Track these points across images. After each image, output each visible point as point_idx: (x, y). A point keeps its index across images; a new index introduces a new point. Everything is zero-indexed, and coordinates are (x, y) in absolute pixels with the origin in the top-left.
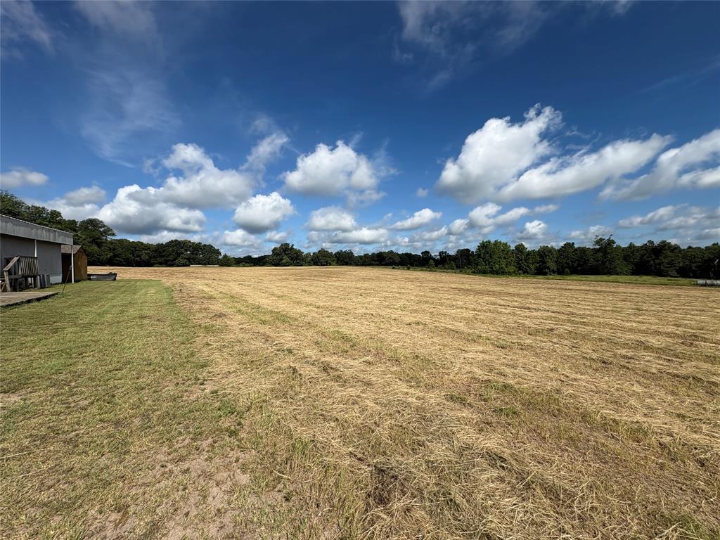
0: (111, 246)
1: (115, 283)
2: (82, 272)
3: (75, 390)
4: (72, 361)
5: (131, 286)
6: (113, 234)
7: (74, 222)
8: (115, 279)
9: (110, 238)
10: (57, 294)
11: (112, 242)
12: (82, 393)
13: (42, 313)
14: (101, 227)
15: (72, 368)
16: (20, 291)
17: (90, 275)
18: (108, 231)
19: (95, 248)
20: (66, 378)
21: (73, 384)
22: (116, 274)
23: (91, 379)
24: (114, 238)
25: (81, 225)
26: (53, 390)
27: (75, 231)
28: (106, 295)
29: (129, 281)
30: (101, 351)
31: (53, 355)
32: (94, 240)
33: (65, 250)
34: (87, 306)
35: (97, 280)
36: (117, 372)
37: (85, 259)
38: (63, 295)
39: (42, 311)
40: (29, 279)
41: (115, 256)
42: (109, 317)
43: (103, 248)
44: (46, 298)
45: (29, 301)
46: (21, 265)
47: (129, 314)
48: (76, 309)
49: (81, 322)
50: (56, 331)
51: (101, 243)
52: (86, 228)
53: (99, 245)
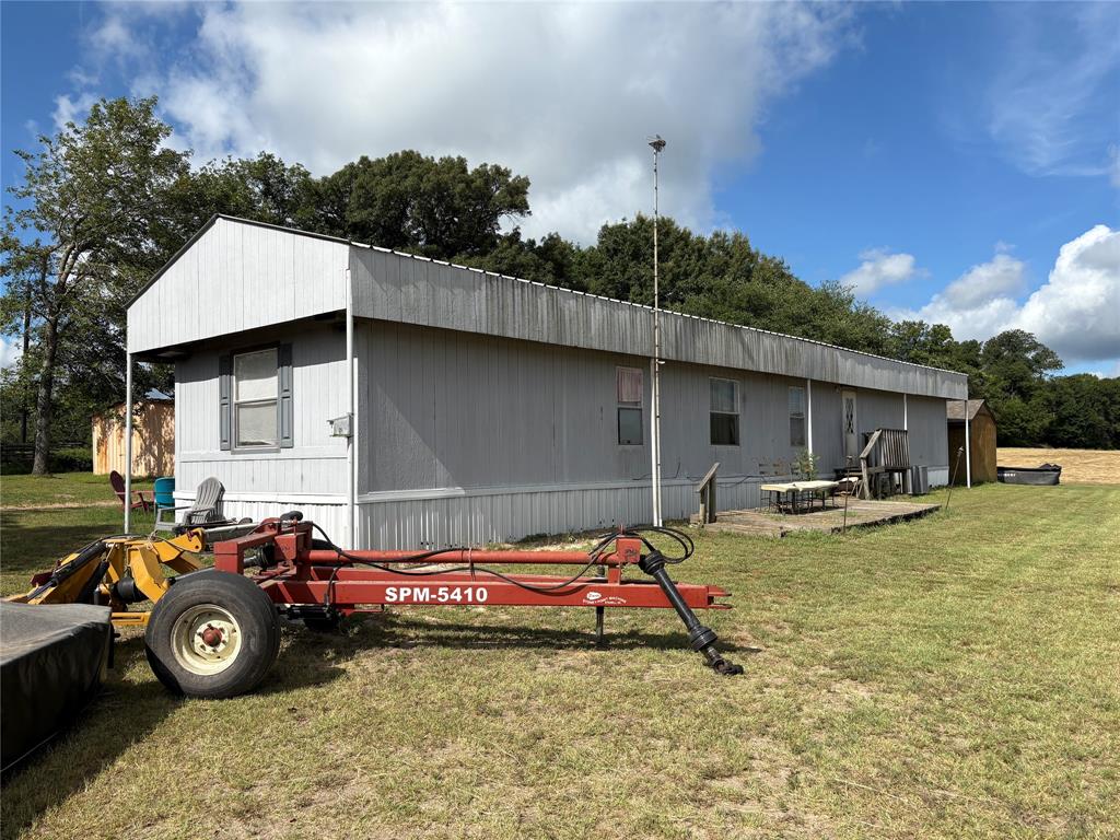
0: (1052, 396)
1: (1054, 492)
2: (987, 460)
3: (949, 711)
4: (951, 653)
5: (1093, 502)
6: (1057, 365)
7: (973, 345)
8: (1056, 482)
9: (1049, 374)
10: (937, 509)
11: (1054, 386)
12: (960, 722)
13: (912, 546)
14: (1027, 350)
15: (948, 667)
16: (883, 498)
17: (1002, 470)
18: (1046, 357)
19: (1015, 401)
20: (937, 683)
21: (948, 699)
22: (1058, 469)
23: (979, 700)
24: (1057, 373)
25: (987, 351)
26: (914, 699)
27: (977, 365)
28: (1031, 521)
29: (1089, 487)
30: (1003, 647)
31: (921, 633)
32: (1014, 382)
33: (955, 411)
34: (991, 541)
35: (1018, 481)
36: (1030, 702)
37: (991, 432)
38: (949, 513)
39: (912, 541)
40: (896, 474)
41: (1062, 421)
42: (1029, 574)
43: (1033, 402)
44: (919, 515)
45: (894, 520)
46: (885, 448)
47: (1075, 573)
48: (967, 547)
49: (974, 575)
50: (930, 585)
51: (1030, 388)
52: (998, 356)
53: (1025, 394)
